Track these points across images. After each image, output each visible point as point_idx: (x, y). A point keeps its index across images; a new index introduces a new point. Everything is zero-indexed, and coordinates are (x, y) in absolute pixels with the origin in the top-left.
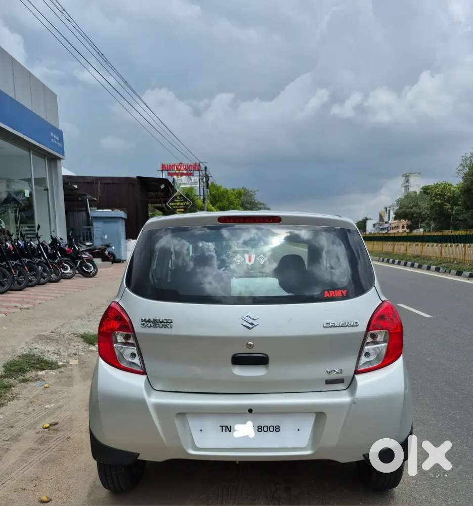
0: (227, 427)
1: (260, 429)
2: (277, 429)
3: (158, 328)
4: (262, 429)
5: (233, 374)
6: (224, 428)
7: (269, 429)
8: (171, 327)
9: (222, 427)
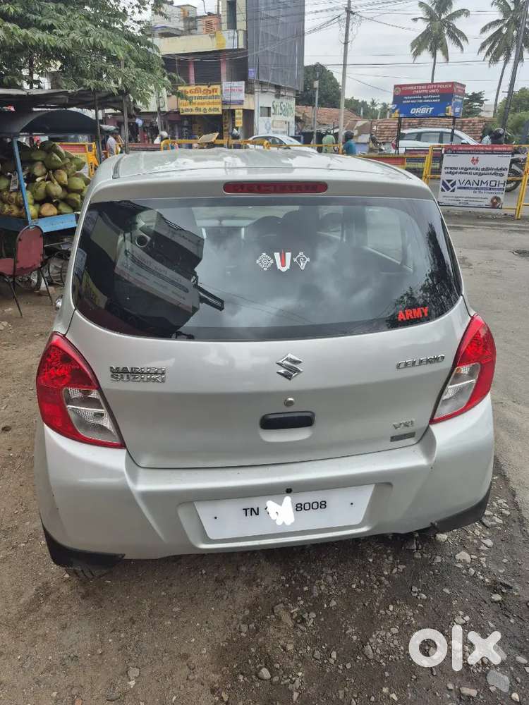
0: (252, 509)
1: (299, 508)
2: (323, 505)
3: (142, 383)
4: (303, 507)
5: (262, 440)
6: (249, 511)
7: (311, 506)
8: (163, 381)
9: (246, 509)
